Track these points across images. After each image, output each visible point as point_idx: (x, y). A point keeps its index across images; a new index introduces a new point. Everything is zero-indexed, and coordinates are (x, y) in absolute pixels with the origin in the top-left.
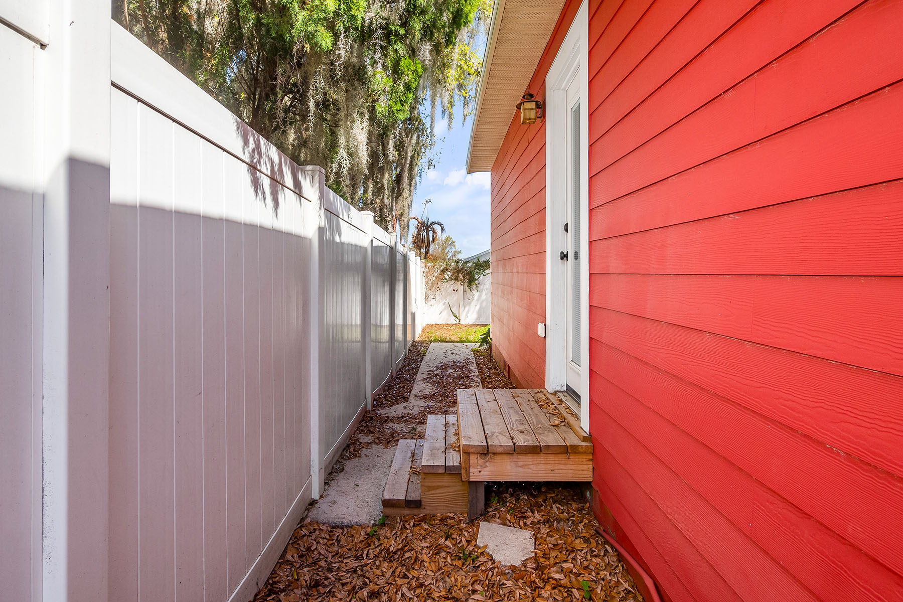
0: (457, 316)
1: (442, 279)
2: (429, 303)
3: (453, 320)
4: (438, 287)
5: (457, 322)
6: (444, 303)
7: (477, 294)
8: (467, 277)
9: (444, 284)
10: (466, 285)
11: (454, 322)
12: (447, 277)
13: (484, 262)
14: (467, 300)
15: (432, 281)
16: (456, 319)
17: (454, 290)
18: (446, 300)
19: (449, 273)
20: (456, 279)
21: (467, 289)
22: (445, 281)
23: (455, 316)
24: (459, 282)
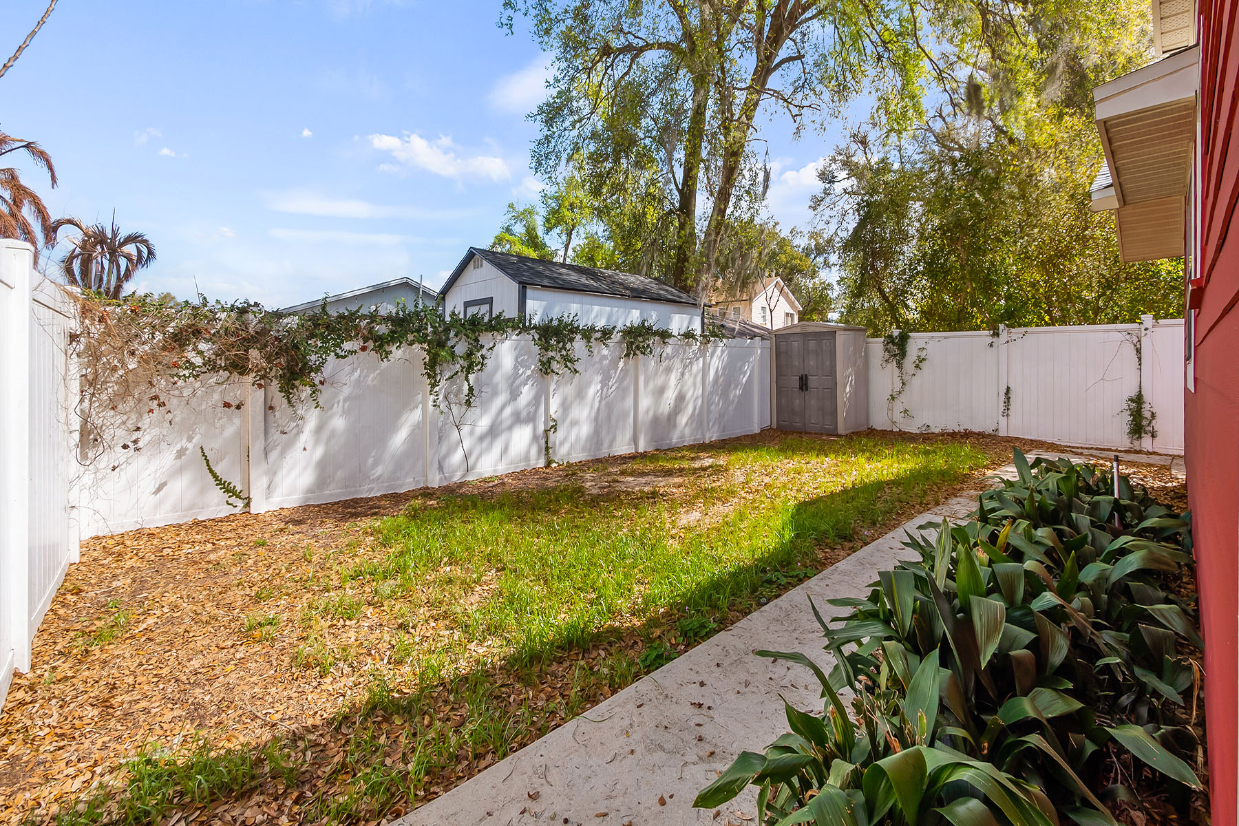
0: (238, 489)
1: (176, 366)
2: (104, 461)
3: (216, 506)
4: (155, 398)
5: (237, 511)
6: (181, 453)
7: (312, 418)
8: (282, 360)
9: (181, 383)
10: (275, 385)
11: (225, 511)
12: (198, 361)
13: (342, 317)
14: (275, 435)
15: (121, 372)
16: (233, 500)
17: (227, 405)
18: (190, 439)
19: (203, 346)
20: (239, 367)
21: (278, 398)
22: (187, 373)
23: (227, 491)
24: (249, 379)
